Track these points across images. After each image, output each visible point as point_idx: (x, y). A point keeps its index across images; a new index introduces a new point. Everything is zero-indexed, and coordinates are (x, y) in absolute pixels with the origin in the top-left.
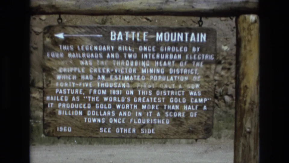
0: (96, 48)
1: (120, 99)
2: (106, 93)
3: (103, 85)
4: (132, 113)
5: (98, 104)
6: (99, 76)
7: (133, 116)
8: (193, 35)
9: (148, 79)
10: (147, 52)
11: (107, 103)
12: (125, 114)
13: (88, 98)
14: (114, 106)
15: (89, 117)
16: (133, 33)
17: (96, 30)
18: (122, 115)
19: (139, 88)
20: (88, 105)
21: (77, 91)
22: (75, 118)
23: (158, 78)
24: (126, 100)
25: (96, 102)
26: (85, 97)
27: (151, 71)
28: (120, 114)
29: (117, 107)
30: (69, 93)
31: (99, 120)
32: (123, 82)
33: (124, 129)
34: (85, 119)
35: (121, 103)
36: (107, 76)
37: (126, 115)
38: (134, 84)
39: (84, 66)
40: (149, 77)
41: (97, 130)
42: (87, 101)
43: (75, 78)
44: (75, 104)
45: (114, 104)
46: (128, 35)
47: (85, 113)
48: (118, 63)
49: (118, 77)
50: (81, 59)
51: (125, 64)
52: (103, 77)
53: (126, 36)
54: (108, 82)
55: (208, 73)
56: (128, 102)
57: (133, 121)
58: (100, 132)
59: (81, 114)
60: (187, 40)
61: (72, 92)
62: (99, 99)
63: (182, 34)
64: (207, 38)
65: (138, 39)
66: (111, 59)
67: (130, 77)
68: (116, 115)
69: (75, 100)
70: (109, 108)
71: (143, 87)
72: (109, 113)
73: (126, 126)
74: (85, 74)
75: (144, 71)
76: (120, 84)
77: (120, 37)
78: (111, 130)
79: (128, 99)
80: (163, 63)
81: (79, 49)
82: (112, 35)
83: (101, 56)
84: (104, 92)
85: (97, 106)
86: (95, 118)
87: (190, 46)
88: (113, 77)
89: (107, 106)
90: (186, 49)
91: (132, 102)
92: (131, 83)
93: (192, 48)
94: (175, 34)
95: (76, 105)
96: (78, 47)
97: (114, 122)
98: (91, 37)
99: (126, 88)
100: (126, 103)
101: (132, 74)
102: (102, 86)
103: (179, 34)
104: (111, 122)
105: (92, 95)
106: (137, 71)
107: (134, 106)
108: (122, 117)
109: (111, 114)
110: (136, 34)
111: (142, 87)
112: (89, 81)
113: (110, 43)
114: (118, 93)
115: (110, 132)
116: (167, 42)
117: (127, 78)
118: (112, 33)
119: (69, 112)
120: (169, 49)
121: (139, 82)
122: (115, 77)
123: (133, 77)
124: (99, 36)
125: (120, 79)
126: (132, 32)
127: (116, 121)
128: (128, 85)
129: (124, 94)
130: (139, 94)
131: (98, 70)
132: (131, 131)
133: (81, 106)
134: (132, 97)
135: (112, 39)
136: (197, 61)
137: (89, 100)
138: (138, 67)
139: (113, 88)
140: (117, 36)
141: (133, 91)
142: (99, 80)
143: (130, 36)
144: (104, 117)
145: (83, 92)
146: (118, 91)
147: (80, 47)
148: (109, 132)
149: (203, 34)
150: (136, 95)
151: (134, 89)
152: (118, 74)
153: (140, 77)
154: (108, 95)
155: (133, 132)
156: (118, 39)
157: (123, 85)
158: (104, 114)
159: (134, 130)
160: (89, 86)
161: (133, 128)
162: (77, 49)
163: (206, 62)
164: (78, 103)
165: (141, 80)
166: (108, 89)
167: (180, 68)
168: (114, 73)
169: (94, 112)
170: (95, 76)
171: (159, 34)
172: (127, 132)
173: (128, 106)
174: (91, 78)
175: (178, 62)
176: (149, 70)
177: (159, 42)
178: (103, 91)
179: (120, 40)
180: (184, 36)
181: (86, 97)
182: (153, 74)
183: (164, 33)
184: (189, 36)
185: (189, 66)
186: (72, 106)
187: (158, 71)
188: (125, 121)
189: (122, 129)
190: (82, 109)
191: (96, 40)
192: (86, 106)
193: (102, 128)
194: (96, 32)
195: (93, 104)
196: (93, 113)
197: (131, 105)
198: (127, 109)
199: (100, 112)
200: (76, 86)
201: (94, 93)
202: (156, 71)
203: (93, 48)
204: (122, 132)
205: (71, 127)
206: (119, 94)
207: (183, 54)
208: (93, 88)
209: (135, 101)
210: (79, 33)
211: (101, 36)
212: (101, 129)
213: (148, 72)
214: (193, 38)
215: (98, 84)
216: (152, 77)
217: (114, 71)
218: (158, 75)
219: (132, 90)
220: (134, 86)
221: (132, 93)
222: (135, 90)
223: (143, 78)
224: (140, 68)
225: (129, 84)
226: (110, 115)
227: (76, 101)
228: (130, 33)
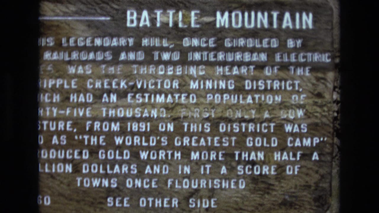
0: (98, 42)
1: (147, 141)
2: (119, 129)
3: (114, 112)
4: (172, 169)
5: (104, 151)
6: (105, 95)
7: (174, 174)
8: (287, 15)
9: (202, 100)
10: (199, 49)
11: (121, 148)
12: (157, 169)
13: (84, 139)
14: (135, 155)
15: (85, 175)
16: (171, 13)
17: (97, 8)
18: (150, 172)
19: (185, 117)
20: (84, 152)
21: (61, 126)
22: (58, 178)
23: (222, 98)
24: (159, 142)
25: (99, 147)
26: (78, 137)
27: (209, 84)
28: (148, 170)
29: (142, 157)
30: (46, 130)
31: (106, 183)
32: (153, 106)
33: (156, 200)
34: (79, 179)
35: (149, 148)
36: (122, 94)
37: (158, 171)
38: (174, 111)
39: (76, 76)
40: (206, 97)
41: (103, 201)
42: (81, 145)
43: (58, 100)
44: (57, 151)
45: (134, 149)
46: (160, 17)
47: (77, 169)
48: (143, 70)
49: (143, 97)
50: (70, 63)
51: (156, 72)
52: (114, 98)
53: (156, 19)
54: (123, 107)
55: (321, 88)
56: (164, 146)
57: (174, 183)
58: (109, 205)
59: (70, 171)
60: (275, 26)
61: (53, 126)
62: (105, 140)
63: (266, 14)
64: (314, 22)
65: (180, 25)
66: (127, 62)
67: (166, 97)
68: (139, 172)
69: (57, 143)
70: (125, 157)
71: (193, 117)
72: (125, 169)
73: (159, 193)
74: (78, 92)
75: (194, 85)
76: (146, 111)
77: (145, 20)
78: (129, 202)
79: (162, 139)
80: (231, 70)
81: (65, 44)
82: (129, 18)
83: (109, 56)
84: (116, 127)
85: (101, 155)
86: (98, 178)
87: (283, 38)
88: (134, 97)
89: (121, 154)
90: (275, 43)
91: (171, 146)
92: (168, 108)
93: (286, 42)
94: (253, 14)
95: (59, 152)
96: (64, 40)
97: (136, 187)
98: (87, 21)
99: (159, 119)
100: (158, 147)
101: (172, 92)
102: (112, 115)
103: (259, 15)
104: (129, 185)
105: (91, 132)
106: (180, 85)
107: (176, 155)
108: (151, 176)
109: (129, 170)
110: (176, 14)
111: (190, 116)
112: (85, 105)
113: (127, 32)
114: (142, 128)
115: (128, 205)
116: (236, 30)
117: (160, 99)
118: (129, 13)
119: (47, 165)
120: (241, 42)
121: (186, 106)
122: (137, 96)
123: (173, 97)
124: (103, 18)
125: (147, 100)
126: (168, 11)
127: (138, 183)
128: (163, 112)
129: (155, 131)
130: (186, 130)
131: (103, 85)
132: (170, 202)
133: (70, 154)
134: (170, 136)
135: (128, 24)
136: (298, 65)
137: (86, 143)
138: (182, 77)
139: (133, 119)
140: (139, 20)
141: (172, 124)
142: (105, 102)
143: (165, 19)
144: (116, 175)
145: (73, 126)
146: (142, 125)
147: (68, 41)
148: (125, 205)
149: (308, 15)
150: (179, 132)
151: (175, 119)
152: (143, 91)
153: (187, 97)
154: (123, 132)
155: (173, 206)
156: (141, 25)
157: (153, 112)
158: (115, 171)
159: (175, 202)
160: (85, 114)
161: (174, 197)
162: (61, 44)
163: (315, 68)
164: (65, 148)
165: (189, 102)
166: (124, 120)
167: (266, 78)
168: (134, 90)
169: (96, 166)
170: (98, 95)
171: (222, 15)
172: (160, 205)
173: (162, 154)
174: (90, 99)
175: (260, 67)
176: (204, 84)
177: (222, 29)
178: (113, 125)
179: (145, 26)
180: (270, 17)
181: (81, 137)
182: (213, 91)
183: (230, 12)
184: (280, 19)
185: (282, 74)
186: (53, 155)
187: (222, 85)
188: (157, 183)
189: (150, 199)
190: (72, 161)
191: (98, 28)
192: (80, 154)
193: (112, 199)
194: (99, 11)
195: (94, 151)
196: (94, 168)
197: (170, 153)
198: (162, 160)
199: (108, 167)
200: (61, 114)
201: (95, 129)
202: (218, 85)
203: (93, 42)
204: (150, 205)
205: (51, 196)
206: (146, 132)
207: (271, 52)
208: (94, 119)
209: (177, 144)
210: (65, 14)
211: (108, 18)
212: (110, 200)
213: (202, 87)
214: (288, 22)
215: (104, 110)
216: (210, 97)
217: (135, 86)
218: (222, 92)
219: (170, 123)
220: (174, 114)
221: (171, 127)
222: (177, 122)
223: (193, 99)
224: (187, 79)
225: (165, 111)
226: (127, 172)
227: (59, 144)
228: (165, 13)
